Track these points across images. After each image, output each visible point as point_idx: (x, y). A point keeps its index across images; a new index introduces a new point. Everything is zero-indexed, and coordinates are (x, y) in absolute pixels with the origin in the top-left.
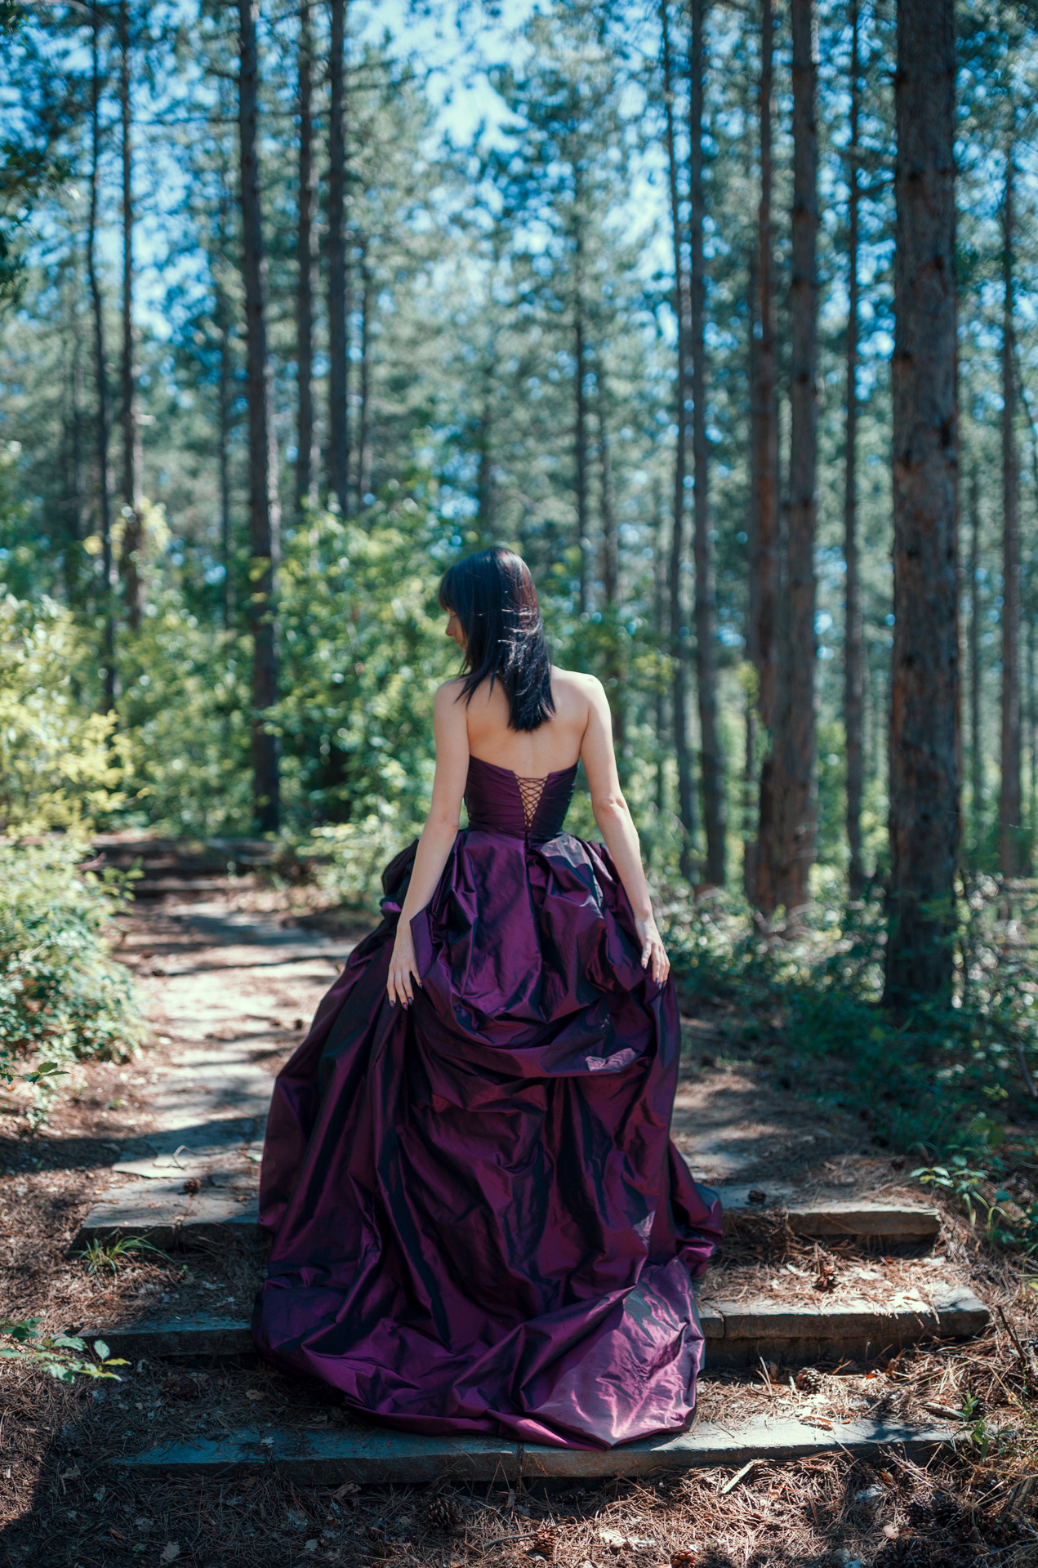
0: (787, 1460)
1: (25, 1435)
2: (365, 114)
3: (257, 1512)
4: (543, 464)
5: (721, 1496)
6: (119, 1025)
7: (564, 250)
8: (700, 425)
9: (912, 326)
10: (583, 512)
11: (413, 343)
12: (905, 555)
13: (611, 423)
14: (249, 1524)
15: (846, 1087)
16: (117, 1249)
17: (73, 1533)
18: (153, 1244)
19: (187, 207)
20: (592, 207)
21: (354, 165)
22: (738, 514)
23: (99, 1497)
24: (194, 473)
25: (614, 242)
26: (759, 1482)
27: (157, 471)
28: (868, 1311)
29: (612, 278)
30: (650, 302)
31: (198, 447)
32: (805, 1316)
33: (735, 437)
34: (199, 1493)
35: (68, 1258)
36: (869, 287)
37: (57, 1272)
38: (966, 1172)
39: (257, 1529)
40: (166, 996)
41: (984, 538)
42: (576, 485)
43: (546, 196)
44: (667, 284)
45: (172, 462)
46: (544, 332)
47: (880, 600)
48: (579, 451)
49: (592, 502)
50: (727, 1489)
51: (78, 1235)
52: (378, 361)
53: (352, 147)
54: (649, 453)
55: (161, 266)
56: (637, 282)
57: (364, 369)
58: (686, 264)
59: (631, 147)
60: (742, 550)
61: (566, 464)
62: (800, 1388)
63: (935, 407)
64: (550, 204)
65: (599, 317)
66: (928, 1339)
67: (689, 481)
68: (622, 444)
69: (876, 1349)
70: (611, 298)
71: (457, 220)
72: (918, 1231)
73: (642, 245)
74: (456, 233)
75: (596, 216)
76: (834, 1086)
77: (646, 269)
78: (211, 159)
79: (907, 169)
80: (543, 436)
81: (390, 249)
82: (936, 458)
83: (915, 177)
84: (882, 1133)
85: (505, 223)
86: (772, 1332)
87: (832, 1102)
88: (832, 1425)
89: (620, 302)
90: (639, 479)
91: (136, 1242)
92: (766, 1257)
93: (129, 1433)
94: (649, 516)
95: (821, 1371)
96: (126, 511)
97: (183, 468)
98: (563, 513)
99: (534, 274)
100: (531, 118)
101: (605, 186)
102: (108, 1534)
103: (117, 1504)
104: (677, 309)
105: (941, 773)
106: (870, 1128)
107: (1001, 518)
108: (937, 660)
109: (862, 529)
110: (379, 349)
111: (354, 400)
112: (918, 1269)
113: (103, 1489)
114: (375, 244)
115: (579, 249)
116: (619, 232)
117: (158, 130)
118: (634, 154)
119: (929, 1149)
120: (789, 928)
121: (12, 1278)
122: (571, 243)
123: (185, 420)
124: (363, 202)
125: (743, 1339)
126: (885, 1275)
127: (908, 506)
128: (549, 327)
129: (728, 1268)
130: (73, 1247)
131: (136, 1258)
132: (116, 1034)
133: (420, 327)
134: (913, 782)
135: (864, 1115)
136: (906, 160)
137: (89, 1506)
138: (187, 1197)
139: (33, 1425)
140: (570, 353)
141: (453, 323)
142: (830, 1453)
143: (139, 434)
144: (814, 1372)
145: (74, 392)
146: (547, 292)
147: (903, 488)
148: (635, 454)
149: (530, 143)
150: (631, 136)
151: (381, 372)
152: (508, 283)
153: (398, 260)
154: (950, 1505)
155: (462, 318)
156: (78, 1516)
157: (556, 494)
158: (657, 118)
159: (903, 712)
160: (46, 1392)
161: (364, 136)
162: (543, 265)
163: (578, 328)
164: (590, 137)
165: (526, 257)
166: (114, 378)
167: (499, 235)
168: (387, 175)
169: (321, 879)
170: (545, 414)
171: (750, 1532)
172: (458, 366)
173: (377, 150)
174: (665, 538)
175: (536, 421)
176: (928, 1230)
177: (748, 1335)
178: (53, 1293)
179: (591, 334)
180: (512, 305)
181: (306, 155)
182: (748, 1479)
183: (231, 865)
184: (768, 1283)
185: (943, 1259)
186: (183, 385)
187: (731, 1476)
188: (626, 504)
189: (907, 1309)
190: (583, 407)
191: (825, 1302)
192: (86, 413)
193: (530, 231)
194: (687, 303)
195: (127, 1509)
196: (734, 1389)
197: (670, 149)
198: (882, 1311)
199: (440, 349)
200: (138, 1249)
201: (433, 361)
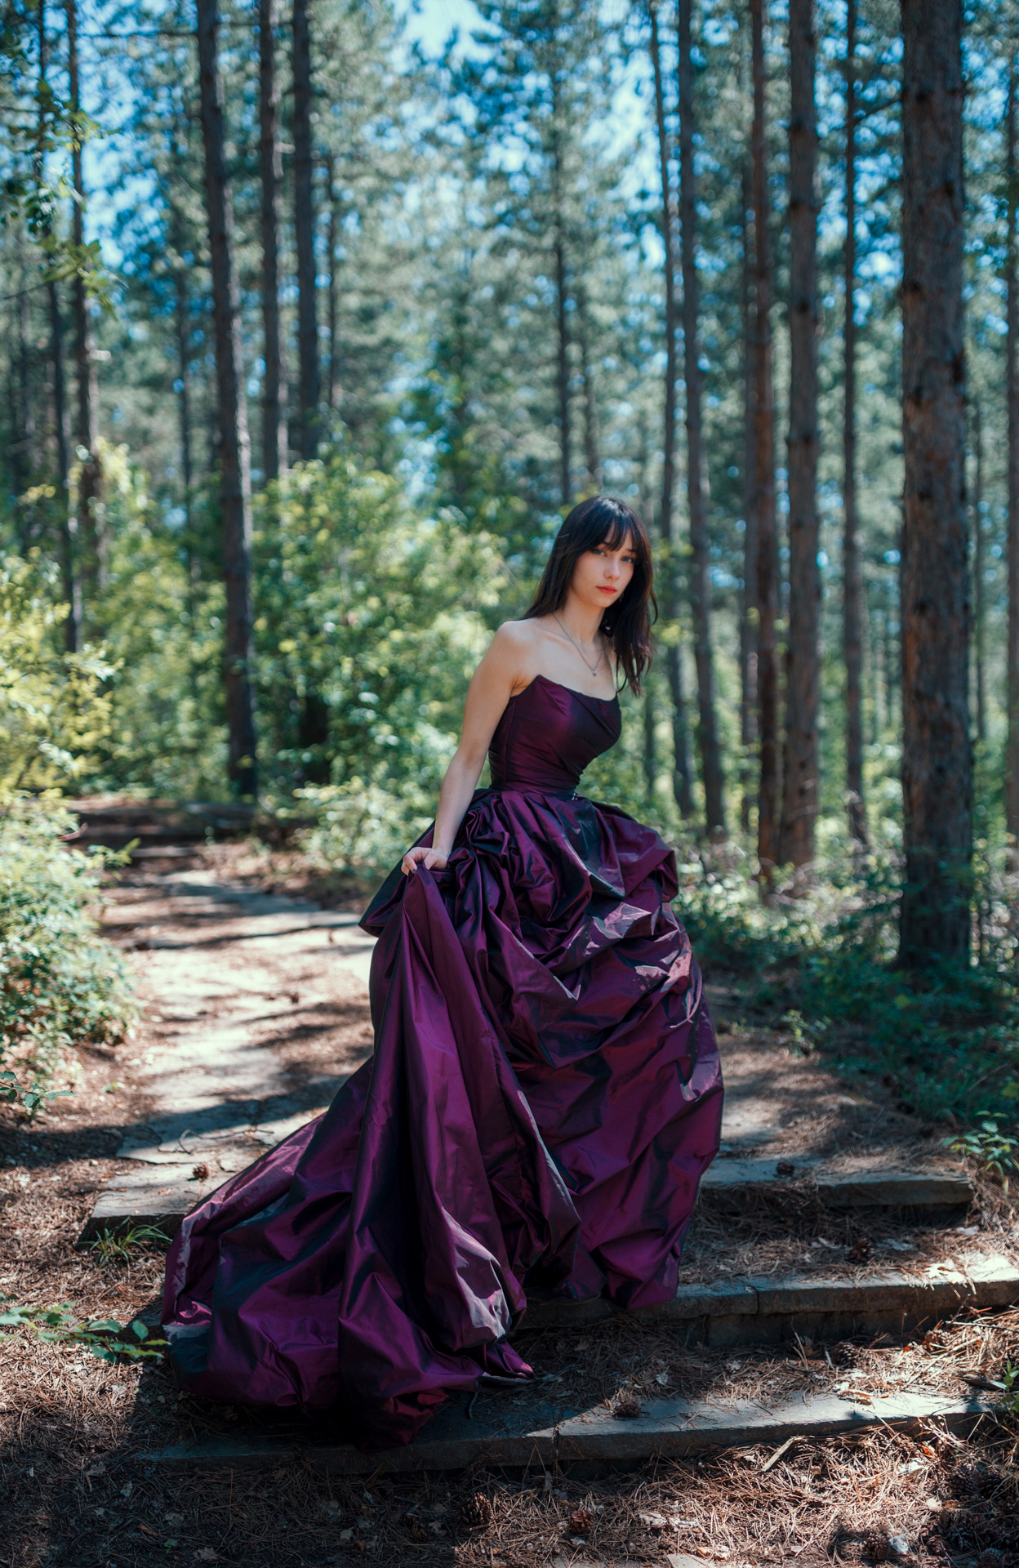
0: (827, 1435)
1: (45, 1431)
2: (329, 24)
3: (288, 1504)
4: (524, 396)
5: (761, 1474)
6: (110, 1004)
7: (542, 168)
8: (692, 354)
9: (921, 255)
10: (566, 447)
11: (385, 269)
12: (916, 497)
13: (594, 352)
14: (281, 1516)
15: (867, 1052)
16: (129, 1239)
17: (103, 1531)
18: (166, 1233)
19: (139, 124)
20: (572, 122)
21: (320, 78)
22: (727, 447)
23: (127, 1492)
24: (150, 411)
25: (595, 159)
26: (800, 1459)
27: (110, 409)
28: (902, 1283)
29: (594, 197)
30: (635, 224)
31: (156, 383)
32: (840, 1289)
33: (724, 366)
34: (229, 1486)
35: (78, 1249)
36: (865, 205)
37: (67, 1264)
38: (997, 1138)
39: (290, 1521)
40: (152, 971)
41: (988, 470)
42: (562, 418)
43: (523, 110)
44: (654, 203)
45: (127, 401)
46: (523, 256)
47: (879, 536)
48: (561, 382)
49: (576, 436)
50: (767, 1466)
51: (87, 1226)
52: (348, 290)
53: (317, 60)
54: (634, 384)
55: (111, 190)
56: (619, 201)
57: (333, 298)
58: (675, 181)
59: (612, 56)
60: (734, 486)
61: (546, 397)
62: (837, 1362)
63: (946, 341)
64: (526, 118)
65: (580, 238)
66: (966, 1310)
67: (681, 414)
68: (606, 372)
69: (912, 1321)
70: (593, 218)
71: (430, 137)
72: (950, 1199)
73: (626, 161)
74: (430, 151)
75: (576, 130)
76: (853, 1051)
77: (629, 187)
78: (166, 72)
79: (914, 89)
80: (525, 366)
81: (357, 168)
82: (948, 395)
83: (923, 97)
84: (907, 1099)
85: (479, 140)
86: (808, 1307)
87: (854, 1068)
88: (872, 1399)
89: (602, 224)
90: (624, 411)
91: (148, 1232)
92: (797, 1230)
93: (153, 1427)
94: (634, 451)
95: (857, 1345)
96: (82, 453)
97: (138, 405)
98: (546, 449)
99: (511, 193)
100: (504, 25)
101: (585, 98)
102: (138, 1530)
103: (145, 1500)
104: (664, 230)
105: (956, 724)
106: (894, 1094)
107: (1005, 449)
108: (951, 606)
109: (861, 462)
110: (347, 275)
111: (324, 331)
112: (952, 1239)
113: (130, 1485)
114: (341, 165)
115: (557, 166)
116: (601, 147)
117: (105, 43)
118: (617, 63)
119: (957, 1115)
120: (797, 885)
121: (21, 1271)
122: (550, 159)
123: (141, 355)
124: (329, 117)
125: (777, 1314)
126: (918, 1246)
127: (919, 445)
128: (528, 250)
129: (759, 1242)
130: (82, 1238)
131: (148, 1248)
132: (106, 1013)
133: (392, 252)
134: (927, 734)
135: (887, 1081)
136: (913, 79)
137: (116, 1502)
138: (197, 1182)
139: (54, 1423)
140: (549, 277)
141: (426, 248)
142: (871, 1428)
143: (94, 371)
144: (850, 1346)
145: (21, 325)
146: (526, 214)
147: (914, 427)
148: (620, 385)
149: (504, 52)
150: (612, 44)
151: (352, 301)
152: (482, 203)
153: (367, 182)
154: (993, 1477)
155: (435, 242)
156: (106, 1513)
157: (537, 428)
158: (640, 27)
159: (915, 661)
160: (64, 1387)
161: (330, 48)
162: (520, 184)
163: (558, 251)
164: (567, 45)
165: (500, 175)
166: (64, 309)
167: (474, 152)
168: (355, 90)
169: (305, 843)
170: (524, 344)
171: (792, 1510)
172: (431, 293)
173: (343, 63)
174: (653, 473)
175: (515, 351)
176: (961, 1198)
177: (781, 1310)
178: (64, 1286)
179: (572, 259)
180: (488, 227)
181: (267, 69)
182: (788, 1457)
183: (209, 830)
184: (800, 1256)
185: (976, 1228)
186: (135, 317)
187: (772, 1454)
188: (611, 438)
189: (942, 1280)
190: (565, 337)
191: (859, 1275)
192: (35, 348)
193: (506, 147)
194: (676, 224)
195: (156, 1505)
196: (770, 1365)
197: (656, 60)
198: (918, 1282)
199: (414, 276)
200: (151, 1239)
201: (405, 288)
